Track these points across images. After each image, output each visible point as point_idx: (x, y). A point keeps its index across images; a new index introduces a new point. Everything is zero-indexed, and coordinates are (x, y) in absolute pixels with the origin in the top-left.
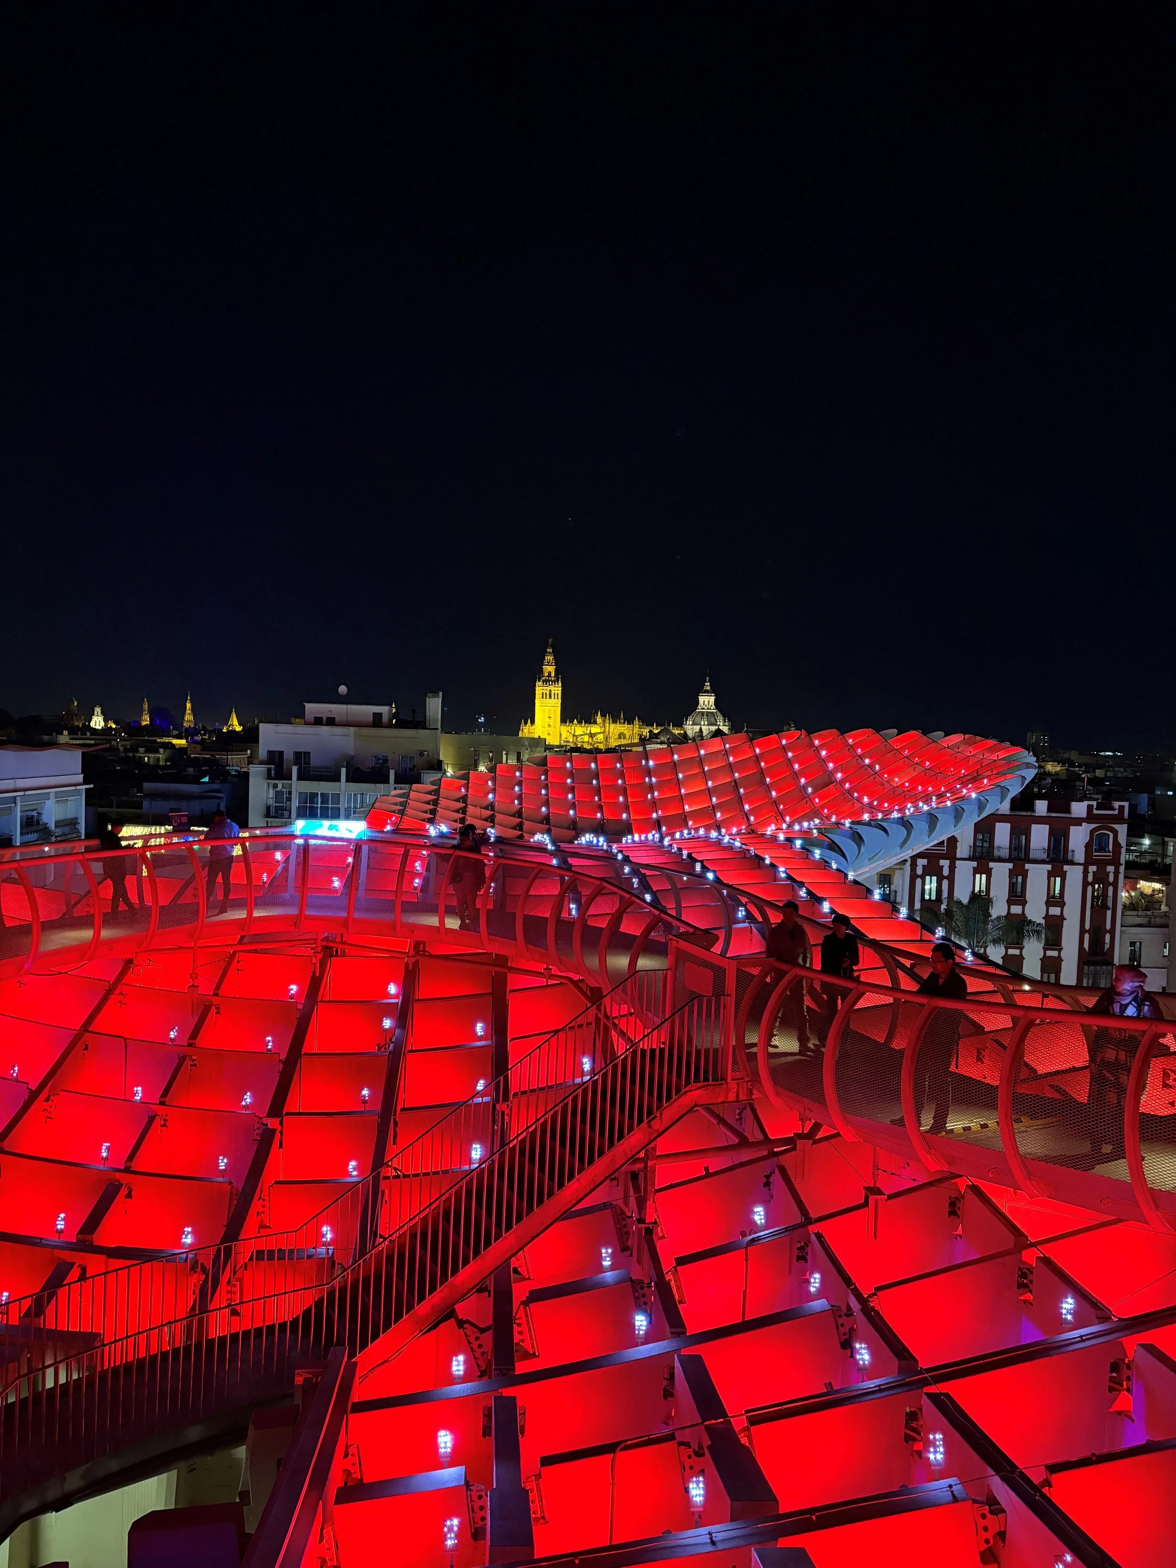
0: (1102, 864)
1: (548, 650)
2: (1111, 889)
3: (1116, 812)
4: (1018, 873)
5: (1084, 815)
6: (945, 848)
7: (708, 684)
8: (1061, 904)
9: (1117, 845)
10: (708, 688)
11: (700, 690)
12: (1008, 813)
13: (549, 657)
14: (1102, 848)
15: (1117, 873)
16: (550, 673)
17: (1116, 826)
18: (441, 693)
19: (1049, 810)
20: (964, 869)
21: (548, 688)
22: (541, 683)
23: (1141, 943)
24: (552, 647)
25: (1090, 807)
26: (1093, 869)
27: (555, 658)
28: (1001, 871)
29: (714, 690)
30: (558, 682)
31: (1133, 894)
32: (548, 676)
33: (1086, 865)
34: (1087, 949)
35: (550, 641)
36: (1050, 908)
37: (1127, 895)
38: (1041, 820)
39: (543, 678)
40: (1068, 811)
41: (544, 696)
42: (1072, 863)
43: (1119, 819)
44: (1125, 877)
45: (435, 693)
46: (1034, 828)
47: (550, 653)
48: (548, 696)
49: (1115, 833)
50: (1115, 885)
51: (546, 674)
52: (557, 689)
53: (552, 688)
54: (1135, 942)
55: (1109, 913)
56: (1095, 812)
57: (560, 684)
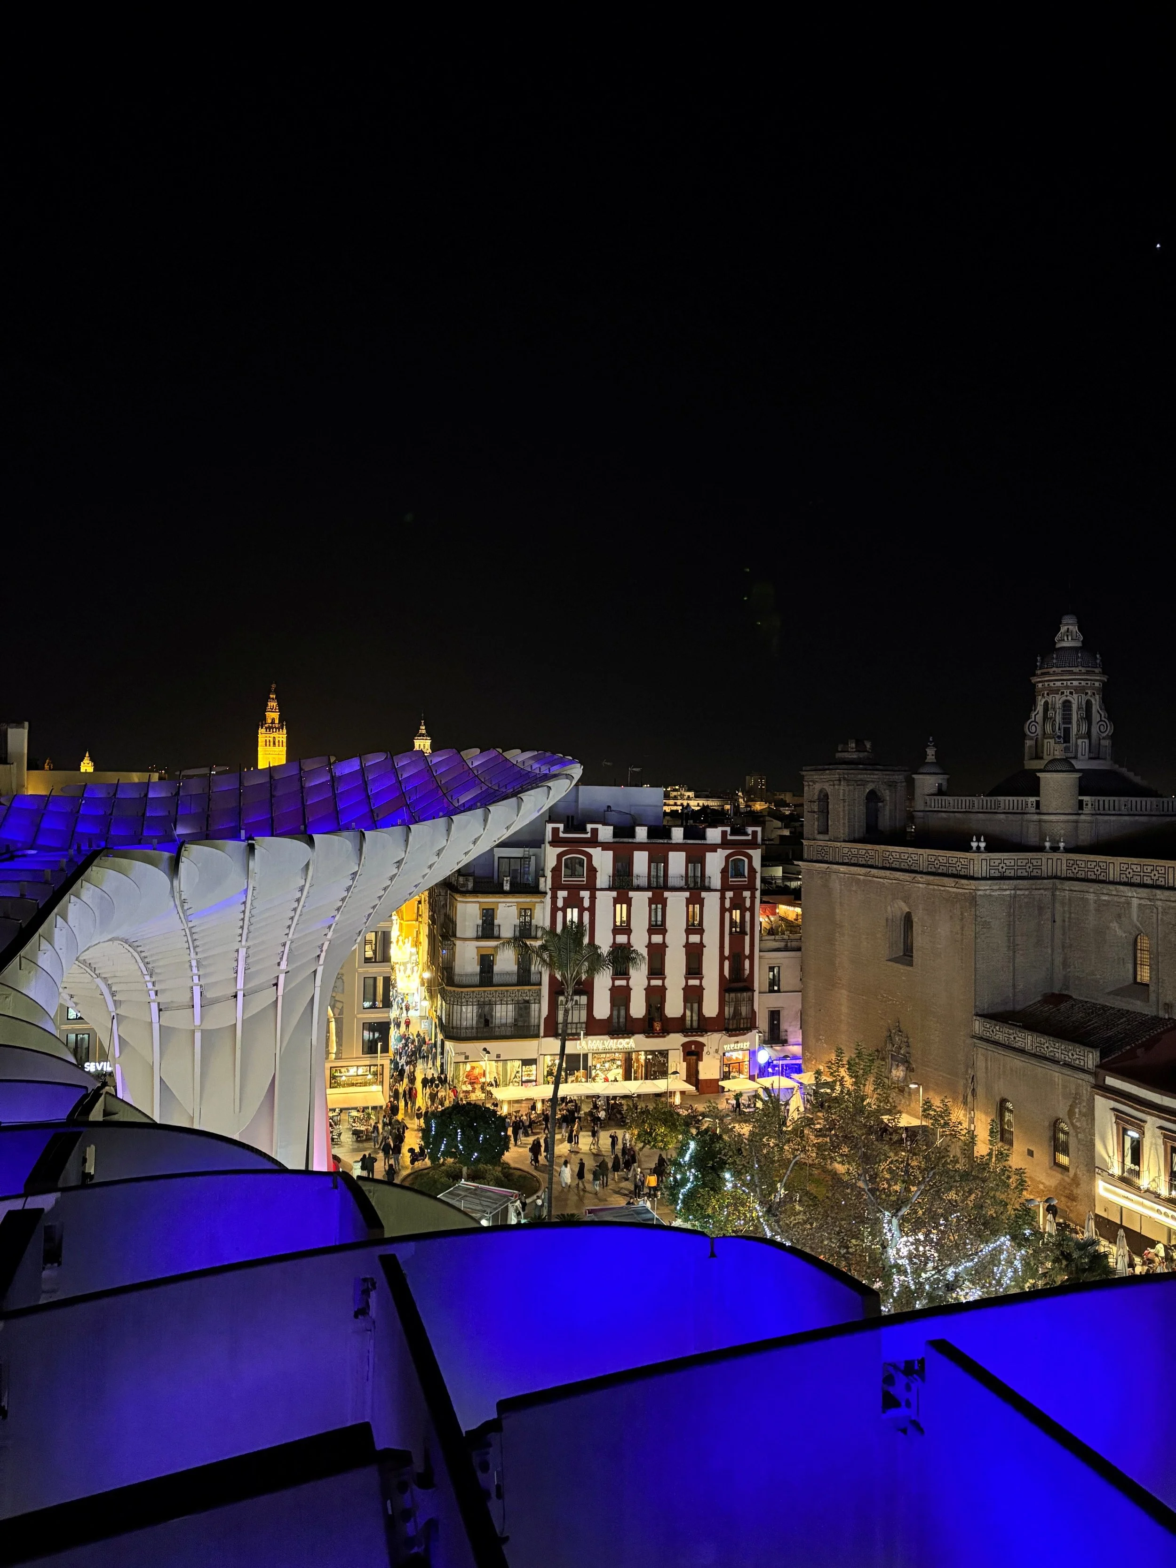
0: (738, 890)
1: (271, 696)
2: (748, 914)
3: (750, 838)
4: (658, 901)
5: (718, 840)
6: (585, 879)
7: (424, 728)
8: (700, 931)
9: (752, 870)
10: (424, 732)
11: (416, 734)
12: (646, 840)
13: (272, 704)
14: (739, 874)
15: (753, 898)
16: (273, 720)
17: (750, 852)
18: (26, 724)
19: (685, 838)
20: (605, 899)
21: (272, 735)
22: (263, 730)
23: (779, 967)
24: (276, 692)
25: (724, 833)
26: (729, 894)
27: (279, 704)
28: (640, 899)
29: (429, 734)
30: (282, 729)
31: (772, 919)
32: (272, 723)
33: (723, 891)
34: (727, 976)
35: (274, 686)
36: (690, 936)
37: (767, 920)
38: (677, 847)
39: (267, 725)
40: (704, 837)
41: (268, 743)
42: (709, 889)
43: (753, 844)
44: (762, 902)
45: (19, 724)
46: (672, 855)
47: (273, 699)
48: (272, 744)
49: (750, 858)
50: (752, 909)
51: (269, 721)
52: (282, 736)
53: (276, 735)
54: (774, 967)
55: (747, 938)
56: (729, 837)
57: (285, 731)
